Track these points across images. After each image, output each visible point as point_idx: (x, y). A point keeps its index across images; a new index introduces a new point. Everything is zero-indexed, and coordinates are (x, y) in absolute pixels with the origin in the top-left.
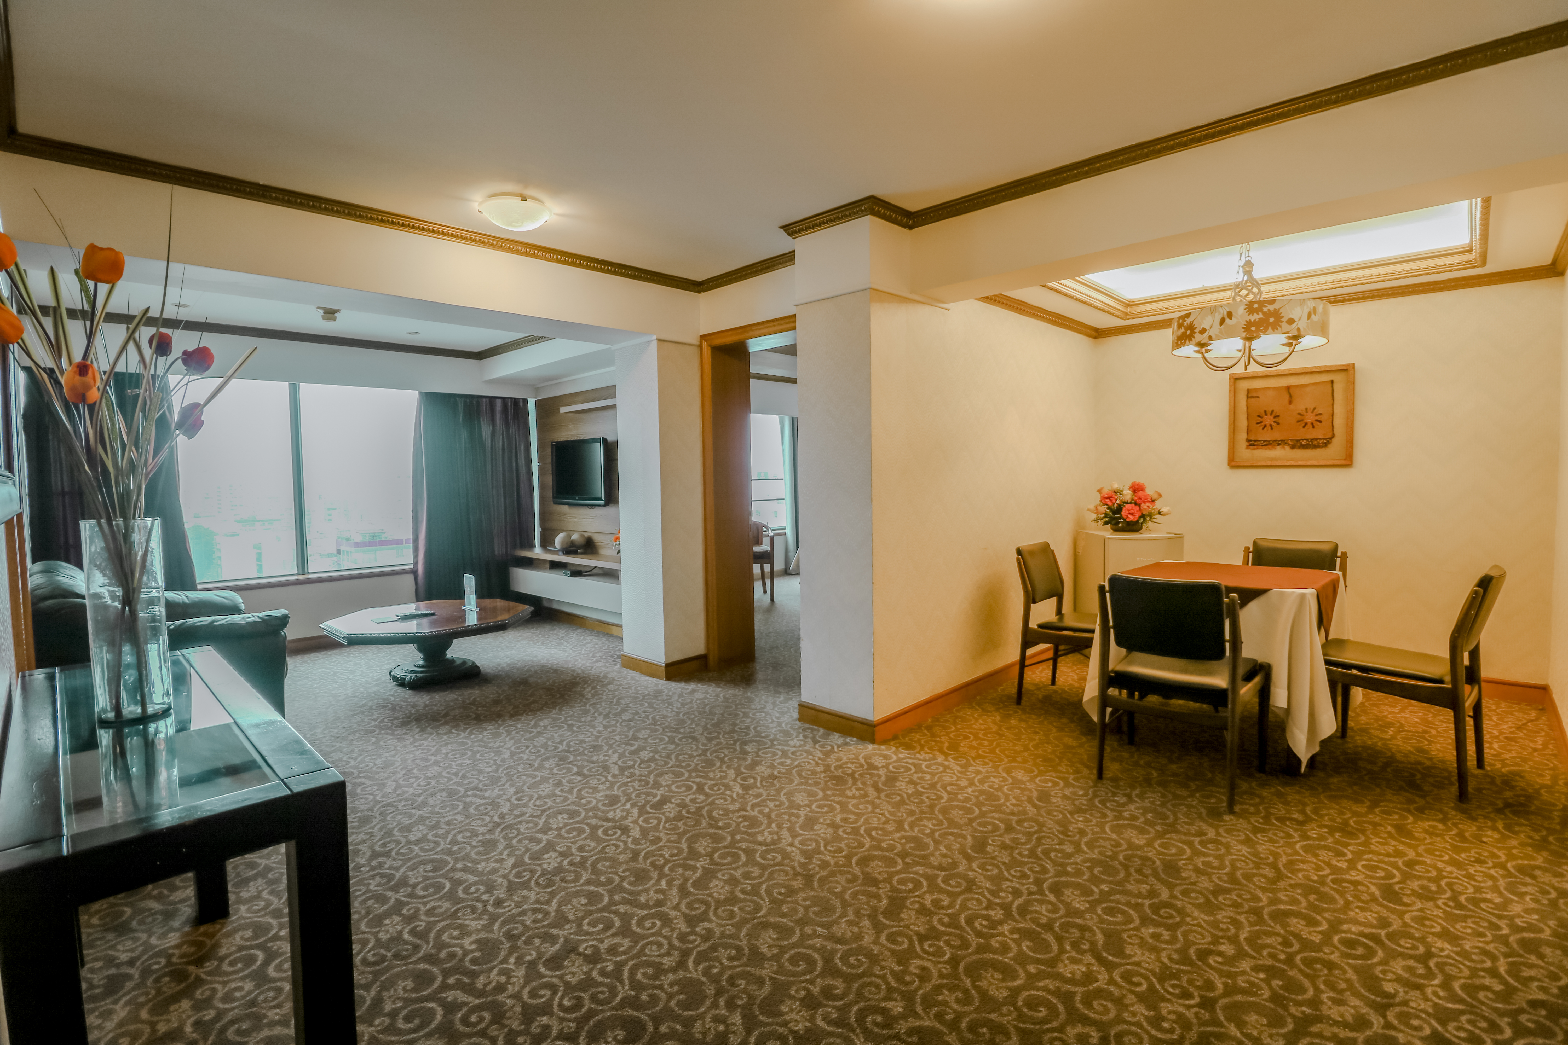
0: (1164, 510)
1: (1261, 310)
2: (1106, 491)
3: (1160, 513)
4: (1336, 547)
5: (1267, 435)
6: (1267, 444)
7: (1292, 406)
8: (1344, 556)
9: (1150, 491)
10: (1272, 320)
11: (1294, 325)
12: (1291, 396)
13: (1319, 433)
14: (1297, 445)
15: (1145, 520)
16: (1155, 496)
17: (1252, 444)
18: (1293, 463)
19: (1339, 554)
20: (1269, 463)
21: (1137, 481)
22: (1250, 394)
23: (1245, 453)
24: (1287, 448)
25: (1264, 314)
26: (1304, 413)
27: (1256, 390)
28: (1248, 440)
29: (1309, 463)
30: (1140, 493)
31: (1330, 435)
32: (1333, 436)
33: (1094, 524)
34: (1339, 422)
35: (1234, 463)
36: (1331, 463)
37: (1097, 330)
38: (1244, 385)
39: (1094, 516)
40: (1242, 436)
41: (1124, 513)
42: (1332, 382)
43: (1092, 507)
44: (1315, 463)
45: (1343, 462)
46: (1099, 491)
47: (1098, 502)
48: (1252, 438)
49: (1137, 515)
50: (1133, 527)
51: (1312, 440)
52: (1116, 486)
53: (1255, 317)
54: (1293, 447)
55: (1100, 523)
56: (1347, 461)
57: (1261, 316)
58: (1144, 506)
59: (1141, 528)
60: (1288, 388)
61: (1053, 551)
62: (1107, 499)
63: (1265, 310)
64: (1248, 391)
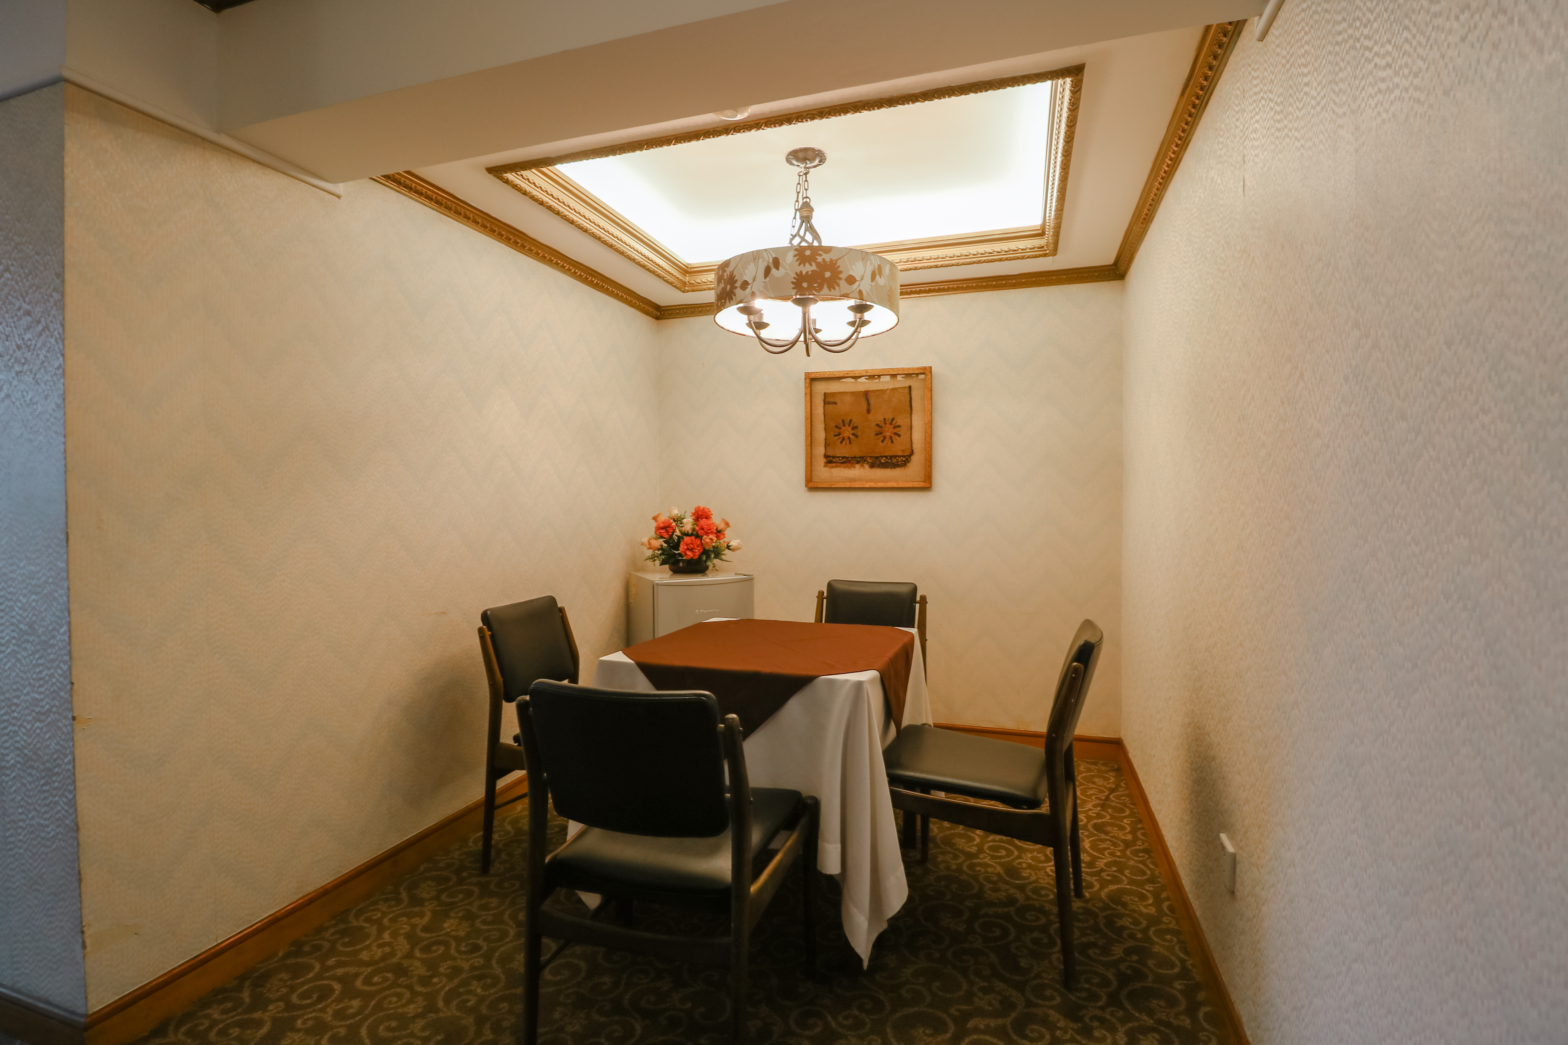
0: (734, 543)
1: (815, 260)
2: (664, 518)
3: (728, 547)
4: (915, 589)
5: (843, 451)
6: (848, 461)
7: (871, 416)
8: (924, 599)
9: (716, 520)
10: (828, 274)
11: (855, 286)
12: (869, 404)
13: (898, 448)
14: (877, 462)
15: (708, 557)
16: (721, 526)
17: (830, 460)
18: (872, 485)
19: (918, 599)
20: (848, 485)
21: (702, 506)
22: (829, 400)
23: (824, 473)
24: (867, 466)
25: (818, 264)
26: (882, 424)
27: (833, 394)
28: (826, 456)
29: (889, 485)
30: (703, 522)
31: (908, 453)
32: (912, 453)
33: (650, 563)
34: (917, 436)
35: (813, 485)
36: (910, 485)
37: (657, 307)
38: (821, 388)
39: (649, 553)
40: (820, 450)
41: (682, 547)
42: (910, 387)
43: (645, 540)
44: (895, 485)
45: (922, 485)
46: (655, 518)
47: (652, 532)
48: (830, 453)
49: (697, 552)
50: (697, 567)
51: (892, 457)
52: (676, 512)
53: (808, 268)
54: (872, 466)
55: (658, 562)
56: (926, 484)
57: (814, 267)
58: (706, 539)
59: (707, 568)
60: (866, 394)
61: (562, 610)
62: (664, 529)
63: (820, 259)
64: (825, 394)
